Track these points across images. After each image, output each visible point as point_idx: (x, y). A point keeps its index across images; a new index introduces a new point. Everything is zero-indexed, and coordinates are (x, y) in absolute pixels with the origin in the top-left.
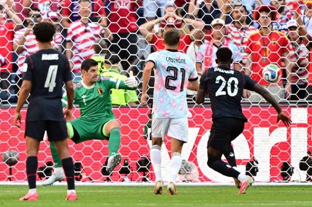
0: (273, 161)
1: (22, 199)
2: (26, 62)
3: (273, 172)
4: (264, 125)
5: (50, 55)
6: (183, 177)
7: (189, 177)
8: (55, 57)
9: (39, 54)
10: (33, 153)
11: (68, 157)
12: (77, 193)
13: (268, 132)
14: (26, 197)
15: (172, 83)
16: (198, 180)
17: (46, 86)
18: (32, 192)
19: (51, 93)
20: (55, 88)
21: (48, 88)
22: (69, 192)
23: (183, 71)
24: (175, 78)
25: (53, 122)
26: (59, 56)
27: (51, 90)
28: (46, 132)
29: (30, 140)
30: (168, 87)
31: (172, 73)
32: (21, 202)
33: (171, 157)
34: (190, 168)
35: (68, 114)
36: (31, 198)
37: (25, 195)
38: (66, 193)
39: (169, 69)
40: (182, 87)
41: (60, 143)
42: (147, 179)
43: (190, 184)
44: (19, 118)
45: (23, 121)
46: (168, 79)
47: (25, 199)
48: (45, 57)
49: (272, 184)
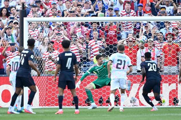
0: (170, 97)
1: (56, 113)
2: (58, 56)
3: (170, 102)
4: (166, 82)
5: (68, 54)
6: (132, 104)
7: (135, 104)
8: (70, 54)
9: (64, 53)
10: (61, 94)
11: (76, 96)
12: (79, 111)
13: (168, 85)
14: (58, 112)
15: (119, 66)
16: (139, 105)
17: (67, 66)
18: (61, 110)
19: (69, 69)
20: (70, 67)
21: (67, 67)
22: (76, 110)
23: (125, 61)
24: (121, 64)
25: (69, 81)
26: (72, 54)
27: (69, 68)
28: (67, 86)
29: (60, 89)
30: (117, 67)
31: (119, 62)
32: (56, 114)
33: (128, 96)
34: (135, 100)
35: (76, 79)
36: (60, 113)
37: (57, 112)
38: (75, 111)
39: (118, 60)
40: (124, 68)
41: (72, 90)
42: (118, 105)
43: (135, 107)
44: (55, 80)
45: (57, 81)
46: (118, 64)
47: (57, 113)
48: (66, 55)
49: (169, 107)
